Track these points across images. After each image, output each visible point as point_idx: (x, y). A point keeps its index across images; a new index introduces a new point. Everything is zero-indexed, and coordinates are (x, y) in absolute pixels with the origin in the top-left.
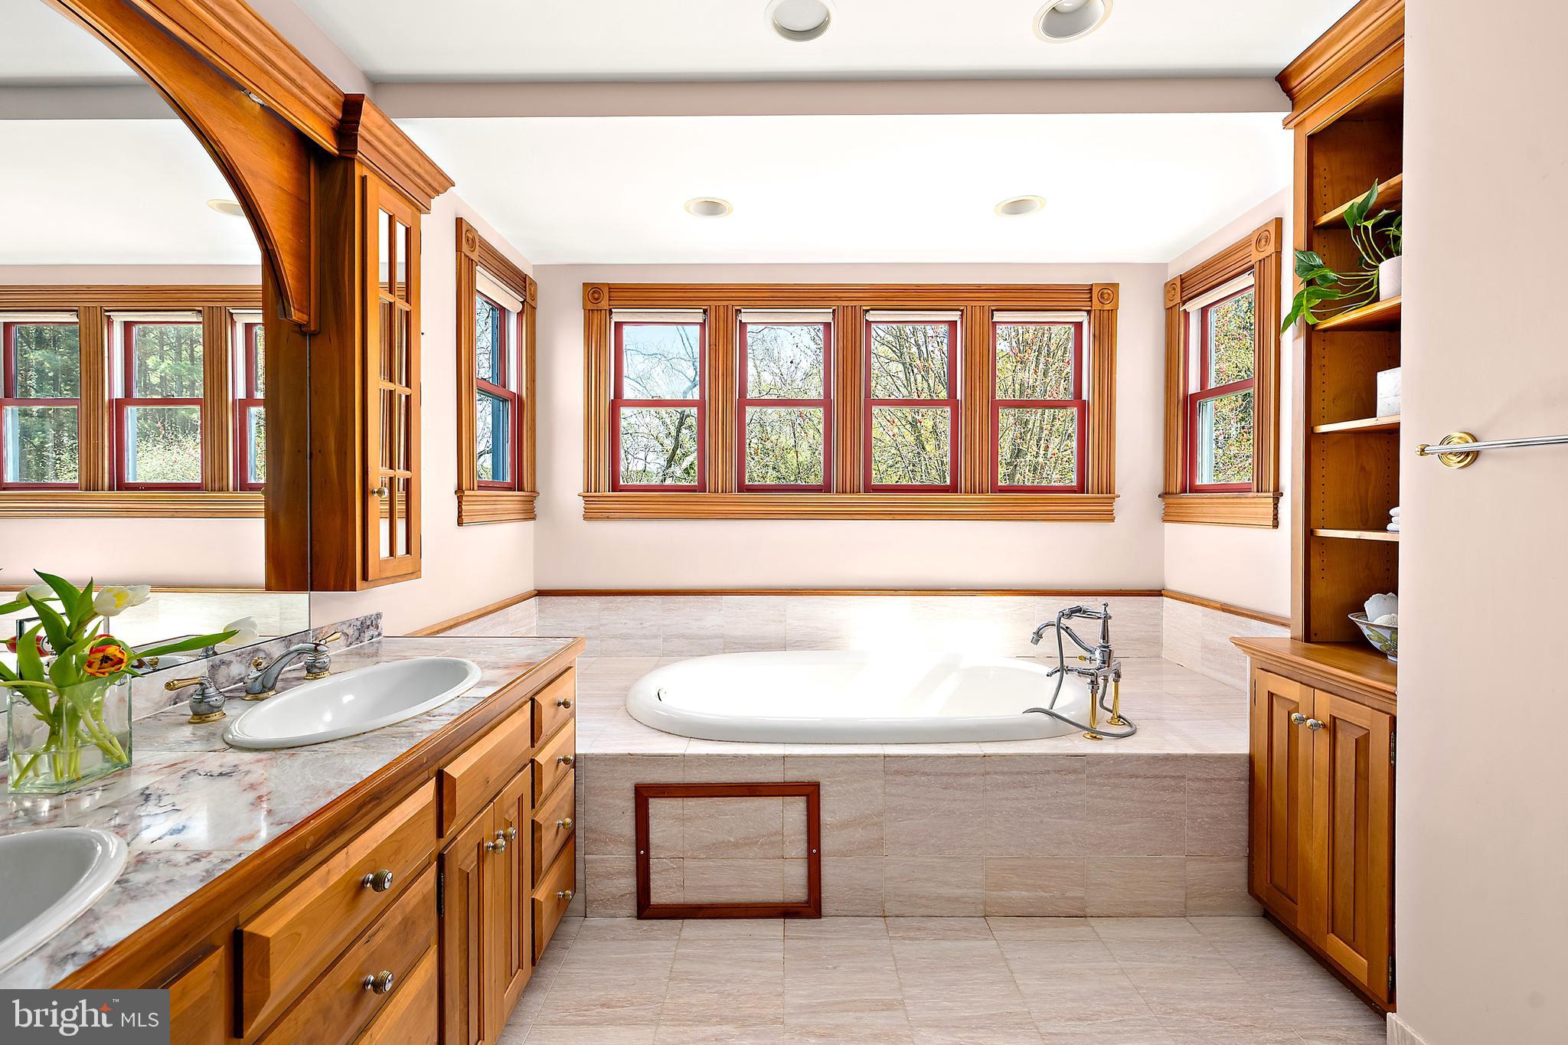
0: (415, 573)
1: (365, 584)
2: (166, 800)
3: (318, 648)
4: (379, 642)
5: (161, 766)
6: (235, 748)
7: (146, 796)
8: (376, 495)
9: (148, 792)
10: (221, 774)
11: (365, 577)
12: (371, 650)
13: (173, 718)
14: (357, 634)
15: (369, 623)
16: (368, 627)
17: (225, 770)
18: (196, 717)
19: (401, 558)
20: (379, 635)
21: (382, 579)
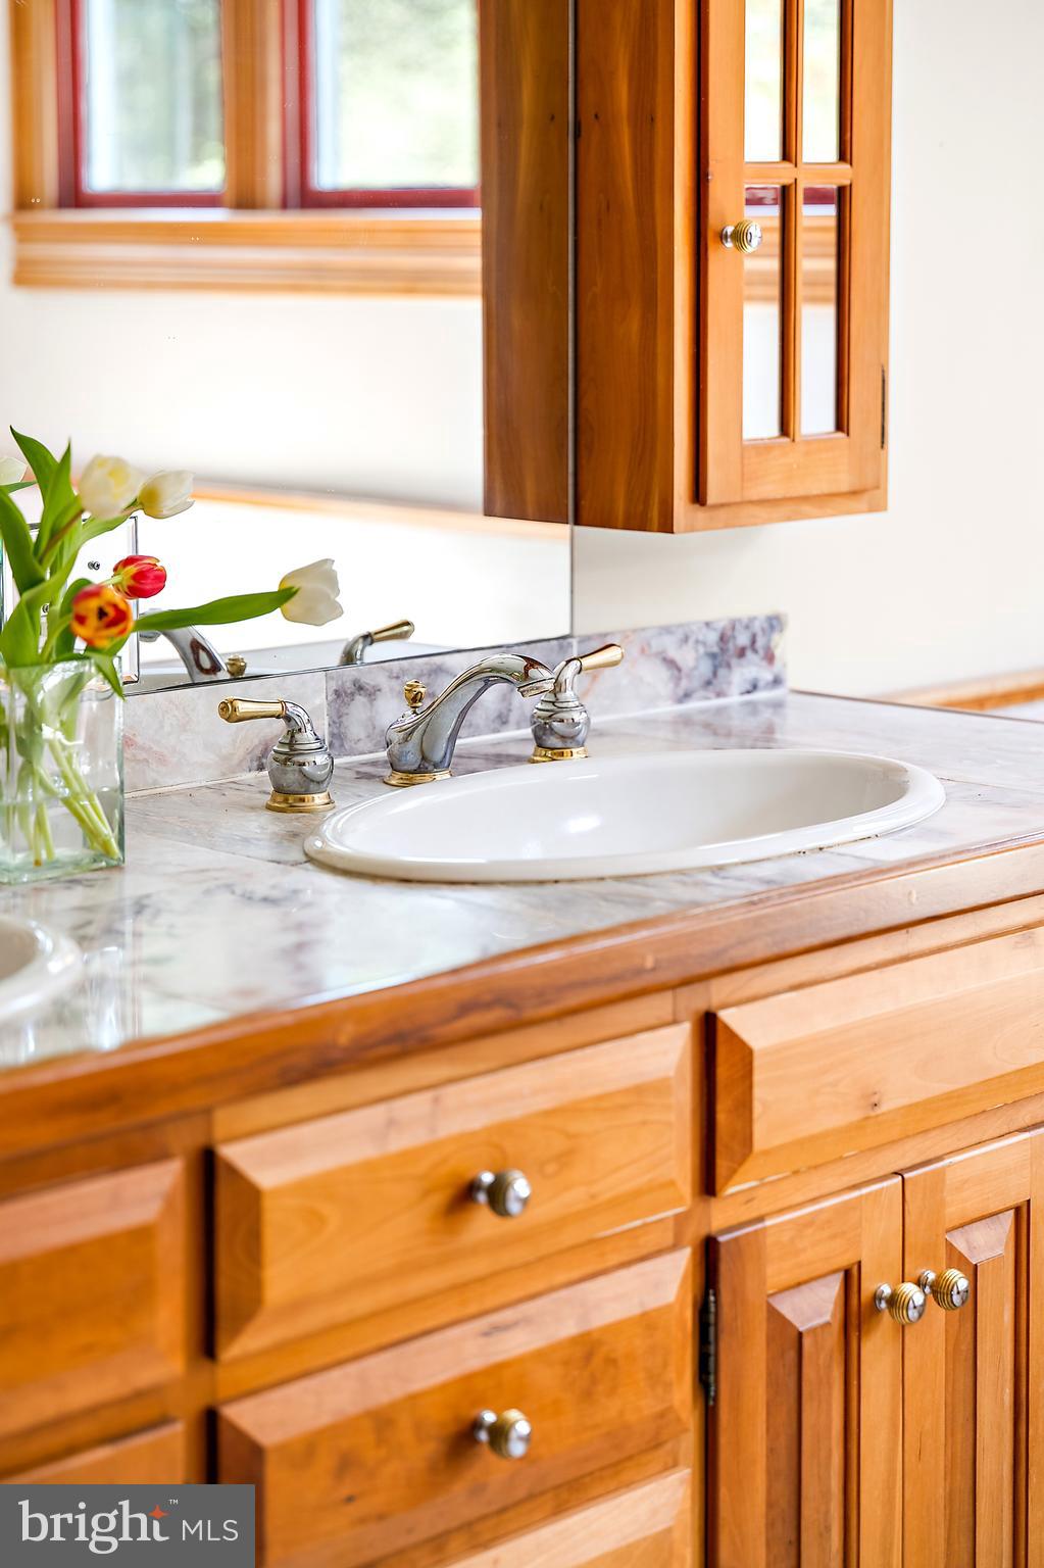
0: (866, 493)
1: (700, 514)
2: (164, 919)
3: (532, 672)
4: (777, 705)
5: (183, 869)
6: (314, 864)
7: (140, 908)
8: (729, 244)
9: (145, 902)
10: (265, 900)
11: (698, 495)
12: (753, 723)
13: (246, 794)
14: (705, 668)
15: (743, 639)
16: (742, 653)
17: (275, 894)
18: (280, 798)
19: (815, 442)
20: (777, 682)
21: (752, 502)
